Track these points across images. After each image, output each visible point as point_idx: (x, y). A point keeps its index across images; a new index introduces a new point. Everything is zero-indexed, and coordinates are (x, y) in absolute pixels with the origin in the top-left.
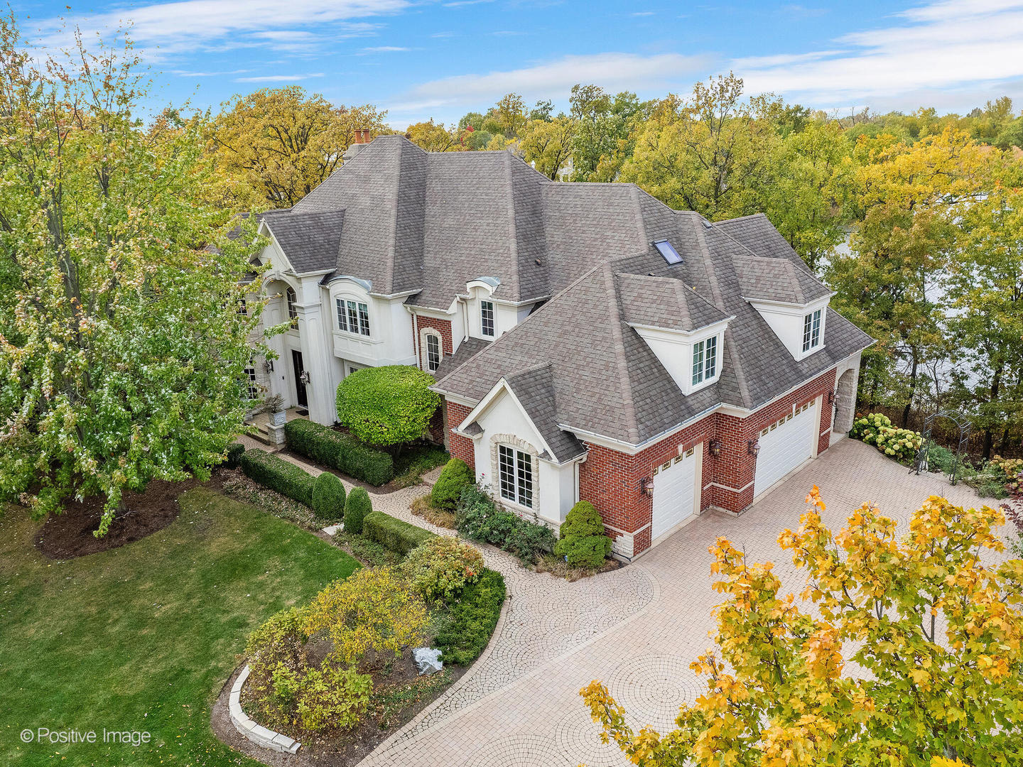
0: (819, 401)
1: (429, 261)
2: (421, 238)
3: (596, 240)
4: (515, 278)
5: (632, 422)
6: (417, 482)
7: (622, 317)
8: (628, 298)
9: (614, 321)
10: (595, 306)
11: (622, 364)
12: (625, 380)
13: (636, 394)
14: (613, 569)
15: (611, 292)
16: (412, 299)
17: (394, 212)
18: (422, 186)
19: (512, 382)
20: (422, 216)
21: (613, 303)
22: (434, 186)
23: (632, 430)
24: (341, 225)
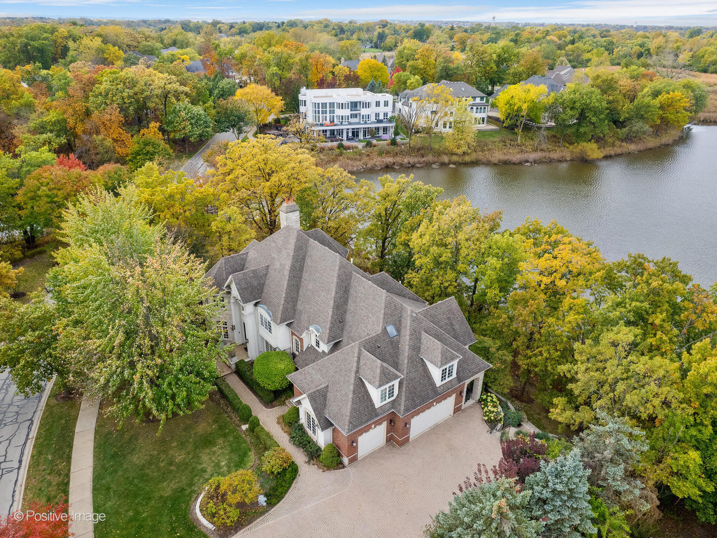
0: (454, 396)
1: (299, 306)
2: (298, 291)
3: (365, 316)
4: (328, 331)
5: (347, 423)
6: (283, 404)
7: (357, 372)
8: (362, 363)
9: (353, 374)
10: (349, 364)
11: (351, 396)
12: (350, 404)
13: (354, 410)
14: (340, 468)
15: (356, 359)
16: (289, 325)
17: (287, 278)
18: (303, 260)
19: (308, 396)
20: (301, 278)
21: (355, 365)
22: (308, 262)
23: (346, 427)
24: (266, 274)
